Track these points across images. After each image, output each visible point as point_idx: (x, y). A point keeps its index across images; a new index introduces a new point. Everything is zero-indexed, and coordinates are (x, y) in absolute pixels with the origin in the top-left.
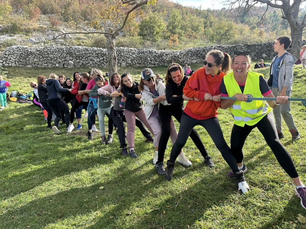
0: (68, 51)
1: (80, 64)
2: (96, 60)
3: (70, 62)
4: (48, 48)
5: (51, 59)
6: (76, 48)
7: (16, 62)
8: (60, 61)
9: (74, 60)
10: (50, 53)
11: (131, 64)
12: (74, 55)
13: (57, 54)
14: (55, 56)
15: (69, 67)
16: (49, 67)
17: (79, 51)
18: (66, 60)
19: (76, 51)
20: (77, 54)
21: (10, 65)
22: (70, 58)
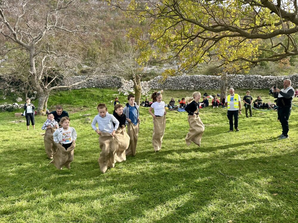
0: (191, 79)
1: (199, 87)
2: (210, 85)
3: (192, 86)
4: (179, 77)
5: (180, 84)
6: (197, 77)
7: (159, 87)
8: (186, 85)
9: (194, 85)
10: (179, 80)
11: (238, 87)
12: (195, 82)
13: (183, 81)
14: (182, 82)
15: (191, 90)
16: (178, 89)
17: (198, 78)
18: (189, 85)
19: (197, 78)
20: (197, 80)
21: (156, 88)
22: (192, 84)
